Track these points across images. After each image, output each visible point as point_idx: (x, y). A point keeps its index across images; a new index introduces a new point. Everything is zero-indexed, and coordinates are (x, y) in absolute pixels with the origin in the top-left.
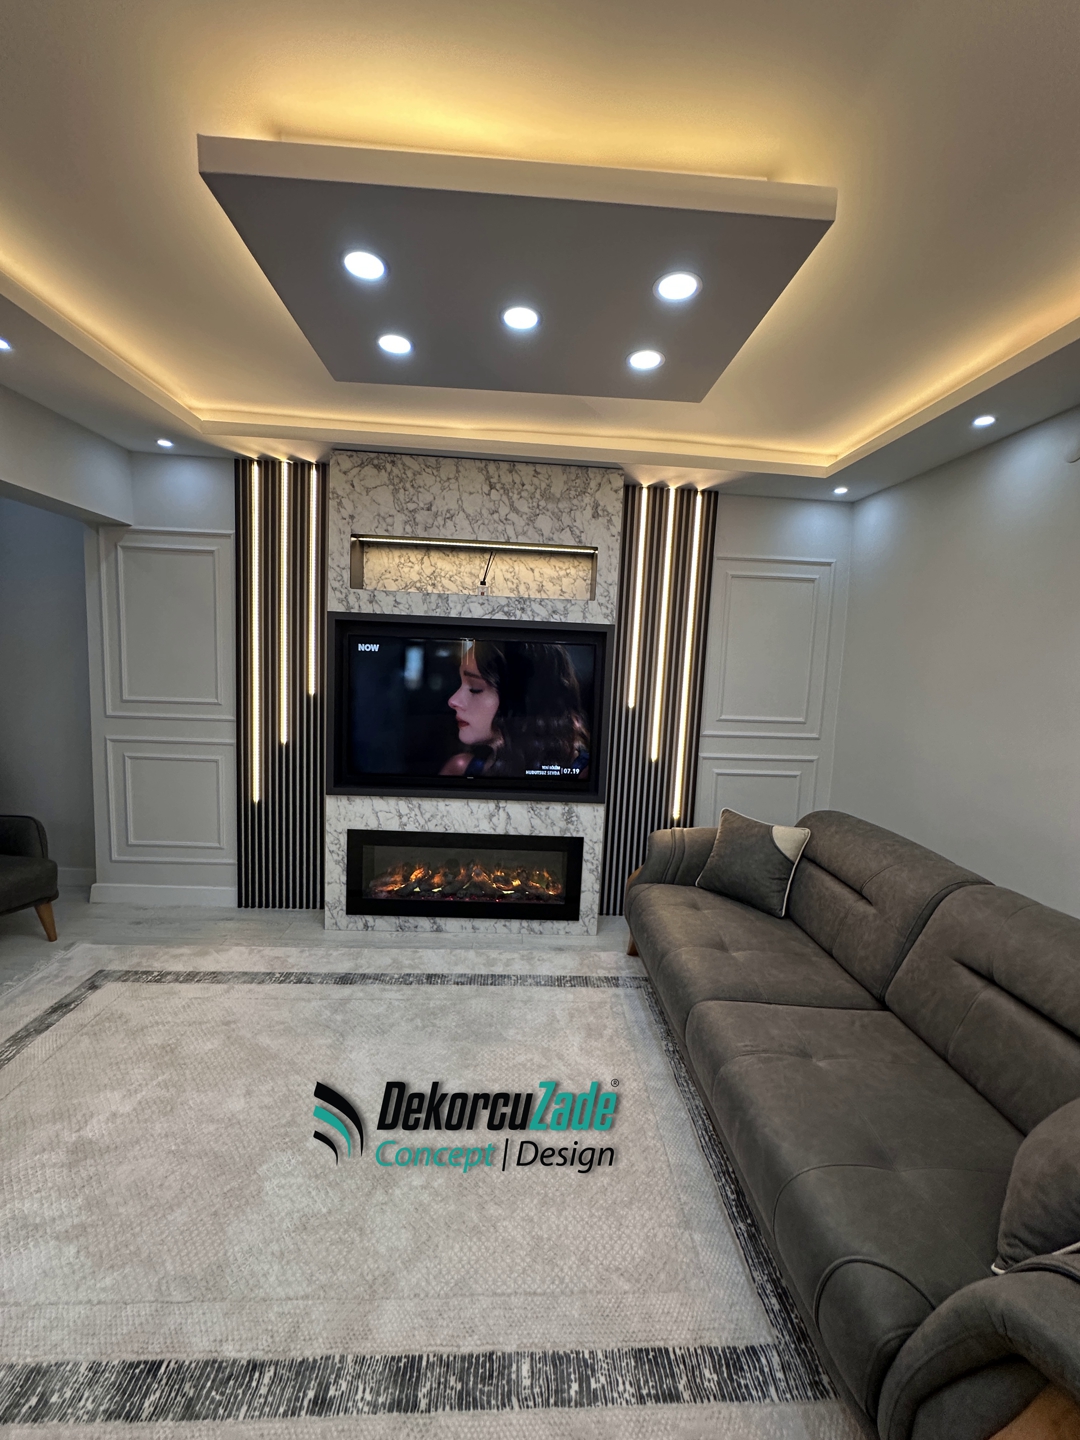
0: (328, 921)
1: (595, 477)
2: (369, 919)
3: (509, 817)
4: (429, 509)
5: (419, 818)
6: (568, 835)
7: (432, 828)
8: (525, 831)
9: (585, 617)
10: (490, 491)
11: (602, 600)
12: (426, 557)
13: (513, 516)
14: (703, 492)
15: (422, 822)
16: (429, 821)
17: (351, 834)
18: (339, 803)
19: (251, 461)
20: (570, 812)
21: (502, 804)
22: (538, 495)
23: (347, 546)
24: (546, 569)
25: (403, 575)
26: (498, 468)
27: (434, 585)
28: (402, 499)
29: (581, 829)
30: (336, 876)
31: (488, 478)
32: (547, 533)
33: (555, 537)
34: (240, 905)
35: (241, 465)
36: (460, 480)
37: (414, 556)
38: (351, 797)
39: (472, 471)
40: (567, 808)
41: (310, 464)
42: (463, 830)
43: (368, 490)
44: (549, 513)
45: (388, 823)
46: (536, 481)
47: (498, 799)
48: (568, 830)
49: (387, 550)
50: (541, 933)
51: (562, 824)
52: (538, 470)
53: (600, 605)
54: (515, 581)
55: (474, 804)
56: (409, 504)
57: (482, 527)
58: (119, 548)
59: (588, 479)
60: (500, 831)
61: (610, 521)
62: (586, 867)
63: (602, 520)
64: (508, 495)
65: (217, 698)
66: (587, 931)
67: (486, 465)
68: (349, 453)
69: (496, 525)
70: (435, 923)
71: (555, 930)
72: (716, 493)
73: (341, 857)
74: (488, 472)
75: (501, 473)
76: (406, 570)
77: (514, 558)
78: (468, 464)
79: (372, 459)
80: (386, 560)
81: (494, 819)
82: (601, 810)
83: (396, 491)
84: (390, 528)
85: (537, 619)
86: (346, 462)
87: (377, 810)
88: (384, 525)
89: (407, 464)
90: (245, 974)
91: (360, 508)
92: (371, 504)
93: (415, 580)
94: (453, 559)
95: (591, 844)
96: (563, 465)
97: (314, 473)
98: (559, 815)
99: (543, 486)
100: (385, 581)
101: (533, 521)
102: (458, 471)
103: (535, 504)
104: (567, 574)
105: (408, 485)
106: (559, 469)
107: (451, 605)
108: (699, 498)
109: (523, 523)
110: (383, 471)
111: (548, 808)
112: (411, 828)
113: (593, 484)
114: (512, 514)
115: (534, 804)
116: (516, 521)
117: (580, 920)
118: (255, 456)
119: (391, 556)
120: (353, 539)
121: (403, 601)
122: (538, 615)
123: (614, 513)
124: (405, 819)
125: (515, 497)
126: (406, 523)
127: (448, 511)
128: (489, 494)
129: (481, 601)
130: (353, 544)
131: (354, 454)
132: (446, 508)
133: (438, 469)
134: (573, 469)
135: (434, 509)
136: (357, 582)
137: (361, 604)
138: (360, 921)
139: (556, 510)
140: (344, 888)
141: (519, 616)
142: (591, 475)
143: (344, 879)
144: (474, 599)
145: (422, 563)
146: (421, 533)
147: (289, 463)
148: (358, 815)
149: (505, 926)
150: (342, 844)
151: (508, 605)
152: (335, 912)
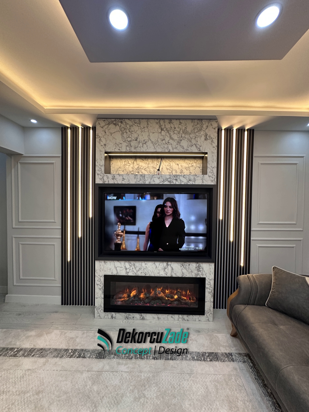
0: (96, 315)
1: (205, 124)
2: (114, 314)
3: (172, 269)
4: (136, 140)
5: (134, 270)
6: (198, 277)
7: (139, 274)
8: (179, 275)
9: (203, 182)
10: (161, 132)
11: (210, 174)
12: (135, 162)
13: (171, 141)
14: (248, 130)
15: (135, 271)
16: (138, 271)
17: (106, 277)
18: (101, 264)
19: (68, 128)
20: (199, 267)
21: (169, 263)
22: (181, 132)
23: (103, 158)
24: (183, 164)
25: (126, 168)
26: (164, 122)
27: (138, 172)
28: (125, 137)
29: (204, 274)
30: (100, 295)
31: (160, 126)
32: (185, 148)
33: (189, 149)
34: (62, 304)
35: (64, 129)
36: (149, 127)
37: (130, 161)
38: (106, 261)
39: (153, 123)
40: (198, 265)
41: (90, 128)
42: (153, 275)
43: (111, 134)
44: (186, 139)
45: (121, 272)
46: (180, 126)
47: (168, 261)
48: (198, 274)
49: (120, 159)
50: (188, 320)
51: (196, 272)
52: (181, 122)
53: (209, 176)
54: (171, 169)
55: (157, 264)
56: (128, 139)
57: (158, 146)
58: (19, 163)
59: (202, 124)
60: (169, 275)
61: (212, 141)
62: (207, 291)
63: (209, 141)
64: (169, 132)
65: (54, 220)
66: (208, 320)
67: (160, 121)
68: (104, 119)
69: (164, 145)
70: (141, 316)
71: (194, 320)
72: (253, 130)
73: (101, 287)
74: (160, 124)
75: (166, 124)
76: (127, 167)
77: (170, 160)
78: (152, 121)
79: (113, 121)
80: (119, 163)
81: (166, 270)
82: (212, 265)
83: (123, 133)
84: (120, 149)
85: (182, 183)
86: (102, 123)
87: (116, 266)
88: (118, 148)
89: (127, 122)
90: (56, 350)
91: (108, 142)
92: (112, 139)
93: (131, 171)
94: (146, 162)
95: (208, 280)
96: (192, 119)
97: (91, 131)
98: (194, 268)
99: (184, 128)
100: (119, 171)
101: (180, 143)
102: (148, 124)
103: (180, 136)
104: (192, 166)
105: (128, 131)
106: (190, 121)
107: (146, 179)
108: (246, 133)
109: (175, 144)
110: (117, 126)
111: (189, 265)
112: (130, 274)
113: (205, 126)
114: (170, 140)
115: (183, 263)
116: (172, 143)
117: (205, 315)
118: (69, 126)
119: (121, 162)
120: (106, 155)
121: (126, 178)
122: (183, 182)
123: (214, 138)
124: (128, 270)
125: (172, 133)
126: (127, 146)
127: (144, 140)
128: (161, 133)
129: (158, 177)
130: (106, 157)
131: (106, 120)
132: (143, 139)
133: (140, 124)
134: (196, 121)
135: (138, 140)
136: (108, 171)
137: (109, 180)
138: (109, 314)
139: (189, 138)
140: (103, 300)
141: (175, 182)
142: (204, 123)
143: (103, 296)
144: (155, 176)
145: (134, 164)
146: (133, 150)
147: (82, 128)
148: (108, 268)
149: (172, 317)
150: (102, 281)
151: (170, 178)
152: (99, 311)
